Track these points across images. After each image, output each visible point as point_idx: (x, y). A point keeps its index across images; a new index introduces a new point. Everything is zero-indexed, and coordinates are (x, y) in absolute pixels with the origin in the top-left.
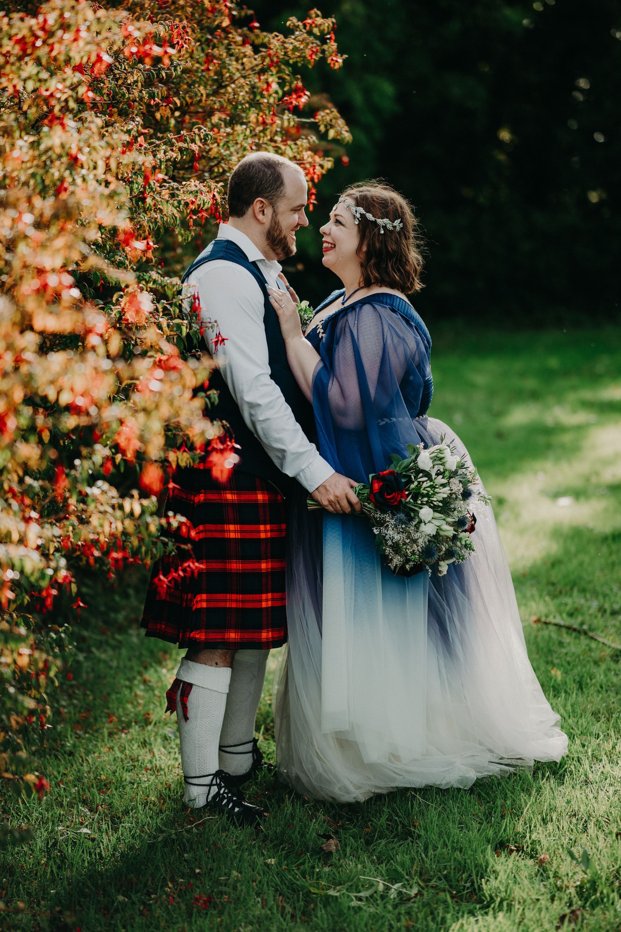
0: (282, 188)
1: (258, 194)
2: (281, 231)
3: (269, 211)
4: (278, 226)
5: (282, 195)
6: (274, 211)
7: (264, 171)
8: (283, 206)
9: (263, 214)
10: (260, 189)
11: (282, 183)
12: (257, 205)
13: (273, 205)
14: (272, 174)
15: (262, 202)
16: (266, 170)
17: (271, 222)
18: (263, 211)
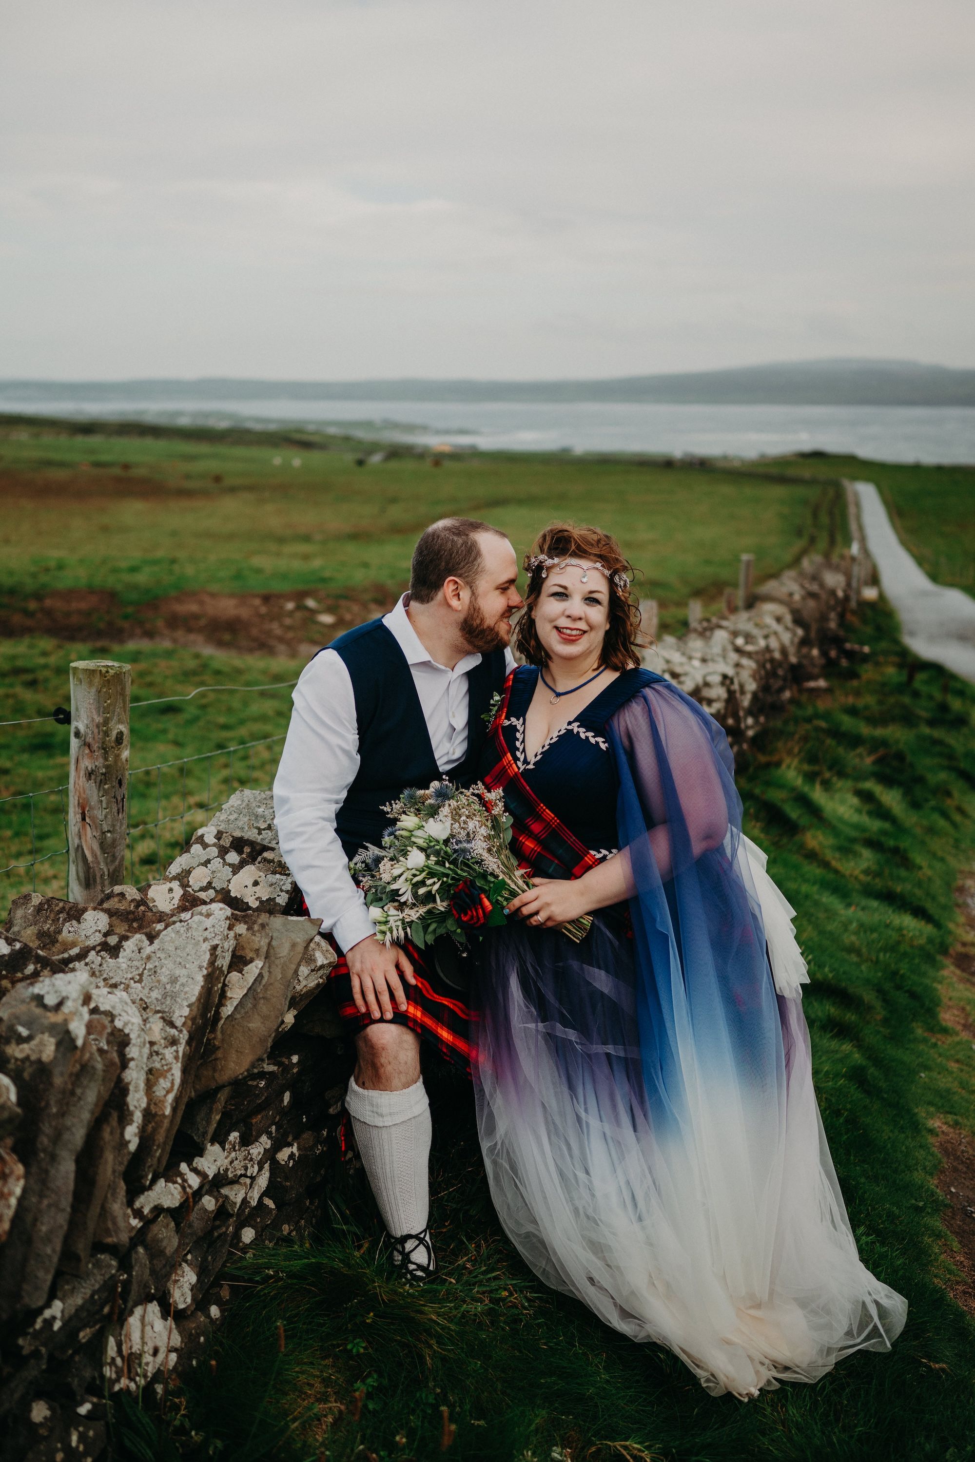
0: (479, 560)
1: (450, 571)
2: (482, 620)
3: (465, 594)
4: (478, 612)
5: (480, 569)
6: (473, 593)
7: (453, 541)
8: (485, 584)
9: (459, 599)
10: (451, 565)
11: (478, 554)
12: (448, 588)
13: (470, 584)
14: (465, 543)
15: (456, 582)
16: (455, 538)
17: (469, 609)
18: (458, 595)
